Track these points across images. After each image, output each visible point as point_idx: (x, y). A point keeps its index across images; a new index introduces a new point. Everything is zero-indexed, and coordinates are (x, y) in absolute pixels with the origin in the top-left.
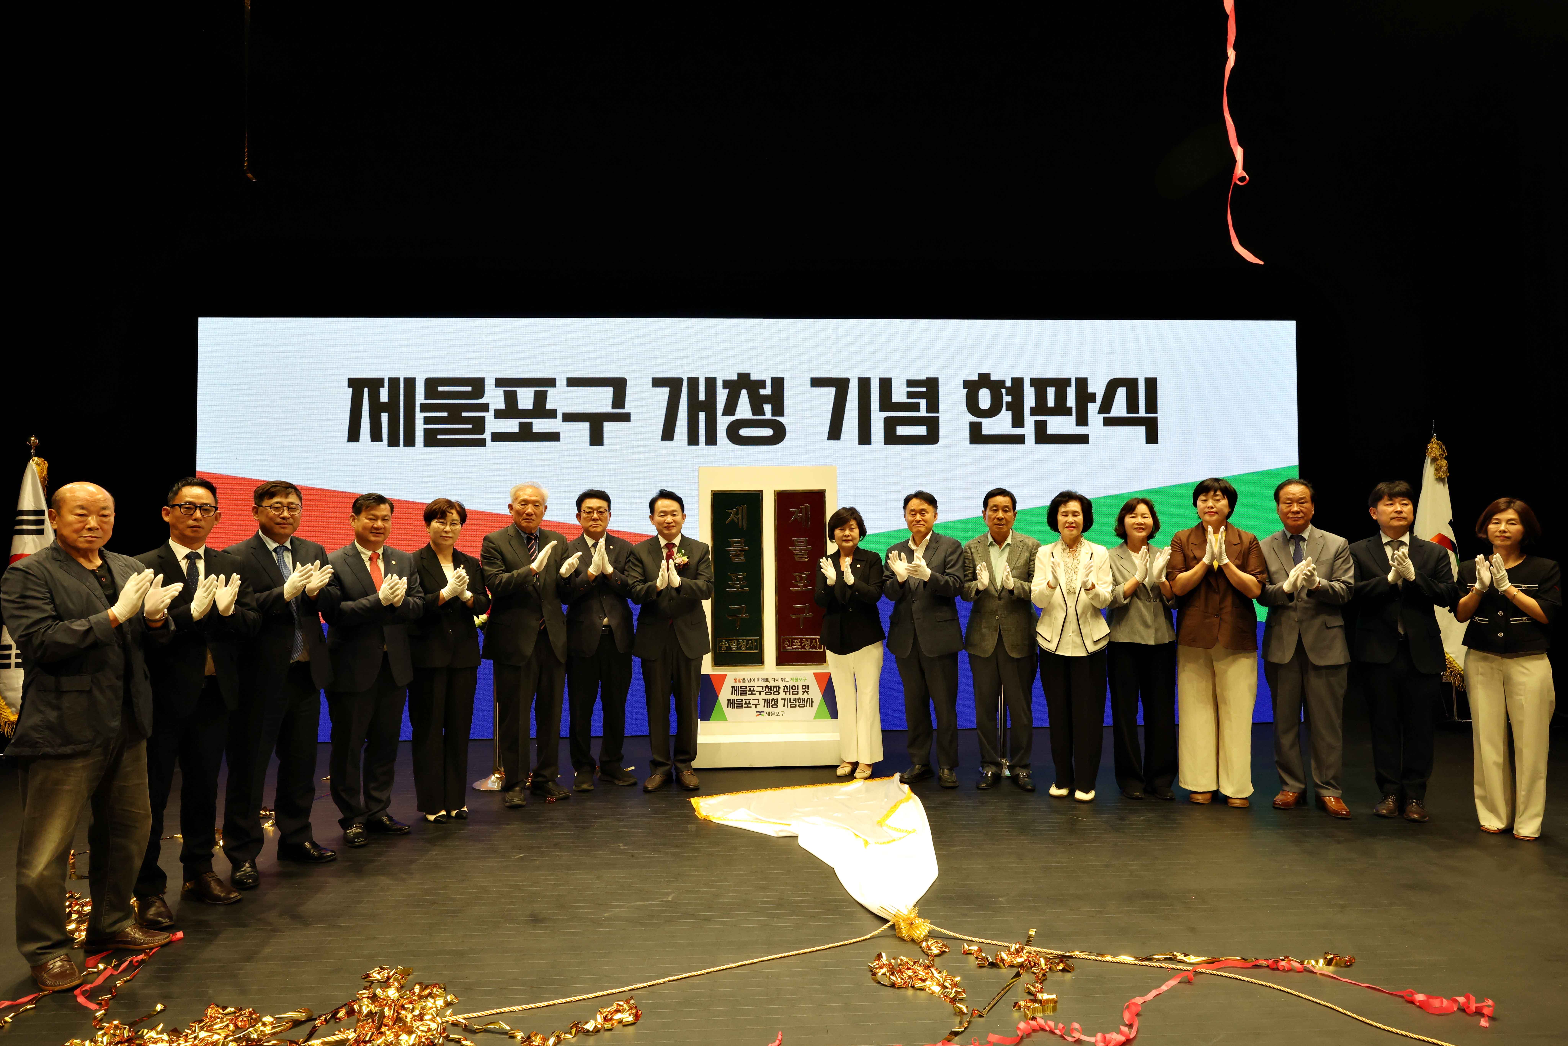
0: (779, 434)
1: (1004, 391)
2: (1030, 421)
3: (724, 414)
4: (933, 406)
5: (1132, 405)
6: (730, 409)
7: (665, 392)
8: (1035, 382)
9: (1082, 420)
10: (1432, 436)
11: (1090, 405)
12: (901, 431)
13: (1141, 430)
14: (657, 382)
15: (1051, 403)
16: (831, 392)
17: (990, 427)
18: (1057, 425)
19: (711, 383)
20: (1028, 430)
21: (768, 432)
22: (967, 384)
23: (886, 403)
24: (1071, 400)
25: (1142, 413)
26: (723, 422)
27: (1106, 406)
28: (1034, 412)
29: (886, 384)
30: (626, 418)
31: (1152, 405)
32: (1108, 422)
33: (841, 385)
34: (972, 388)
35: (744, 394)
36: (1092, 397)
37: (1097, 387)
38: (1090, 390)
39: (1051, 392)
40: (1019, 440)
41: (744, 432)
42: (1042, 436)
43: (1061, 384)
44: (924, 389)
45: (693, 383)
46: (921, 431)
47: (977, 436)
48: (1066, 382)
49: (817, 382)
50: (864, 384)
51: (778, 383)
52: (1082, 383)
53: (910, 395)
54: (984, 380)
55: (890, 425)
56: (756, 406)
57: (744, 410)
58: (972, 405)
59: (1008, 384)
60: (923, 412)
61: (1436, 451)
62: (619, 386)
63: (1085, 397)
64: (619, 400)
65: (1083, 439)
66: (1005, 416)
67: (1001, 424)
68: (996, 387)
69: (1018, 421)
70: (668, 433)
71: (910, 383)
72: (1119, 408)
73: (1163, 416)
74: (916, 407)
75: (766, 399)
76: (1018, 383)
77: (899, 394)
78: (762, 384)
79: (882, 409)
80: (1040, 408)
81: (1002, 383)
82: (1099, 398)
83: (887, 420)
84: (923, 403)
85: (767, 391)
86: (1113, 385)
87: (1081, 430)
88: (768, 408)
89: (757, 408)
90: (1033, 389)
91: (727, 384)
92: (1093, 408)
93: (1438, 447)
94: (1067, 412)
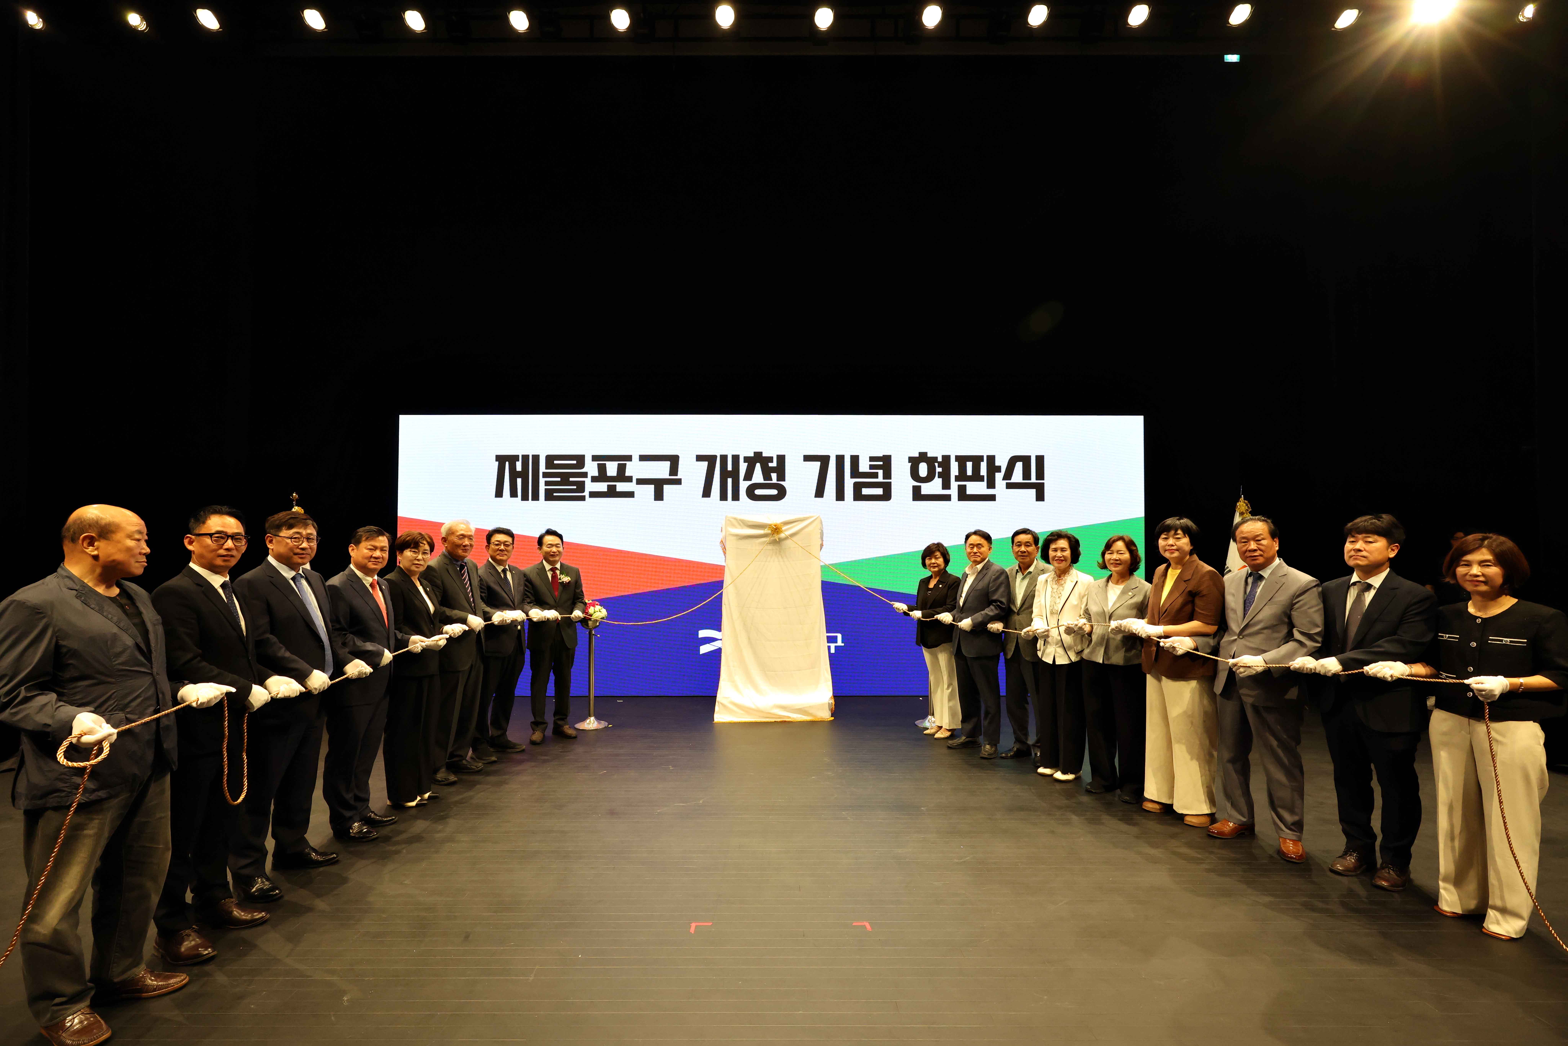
0: (782, 493)
1: (936, 464)
2: (954, 485)
3: (745, 479)
4: (888, 474)
5: (1026, 474)
6: (749, 476)
7: (705, 464)
8: (958, 458)
9: (991, 484)
10: (1241, 497)
11: (997, 474)
12: (866, 491)
13: (1033, 492)
14: (700, 458)
15: (969, 472)
16: (817, 464)
17: (927, 489)
18: (973, 488)
19: (736, 458)
20: (954, 491)
21: (774, 492)
22: (911, 459)
23: (855, 473)
24: (983, 471)
25: (1033, 479)
26: (744, 485)
27: (1008, 475)
28: (957, 479)
29: (855, 460)
30: (678, 482)
31: (1040, 474)
32: (1010, 486)
33: (824, 460)
34: (915, 462)
35: (758, 466)
36: (999, 469)
37: (1002, 462)
38: (997, 464)
39: (969, 465)
40: (947, 498)
41: (758, 492)
42: (963, 496)
43: (976, 460)
44: (881, 463)
45: (724, 458)
46: (879, 491)
47: (918, 495)
48: (981, 458)
49: (807, 458)
50: (840, 459)
51: (781, 459)
52: (991, 459)
53: (871, 467)
54: (923, 457)
55: (857, 487)
56: (766, 475)
57: (758, 476)
58: (915, 474)
59: (940, 459)
60: (880, 479)
61: (1243, 508)
62: (674, 461)
63: (993, 468)
64: (674, 470)
65: (992, 498)
66: (938, 482)
67: (934, 487)
68: (931, 462)
69: (946, 485)
70: (707, 493)
71: (872, 459)
72: (1017, 476)
73: (1048, 481)
74: (875, 475)
75: (773, 470)
76: (946, 458)
77: (864, 467)
78: (770, 459)
79: (852, 477)
80: (962, 476)
81: (935, 459)
82: (1003, 470)
83: (855, 484)
84: (880, 473)
85: (774, 464)
86: (1013, 461)
87: (990, 492)
88: (774, 476)
89: (767, 476)
90: (957, 463)
91: (746, 459)
92: (999, 476)
93: (1245, 505)
94: (981, 479)
